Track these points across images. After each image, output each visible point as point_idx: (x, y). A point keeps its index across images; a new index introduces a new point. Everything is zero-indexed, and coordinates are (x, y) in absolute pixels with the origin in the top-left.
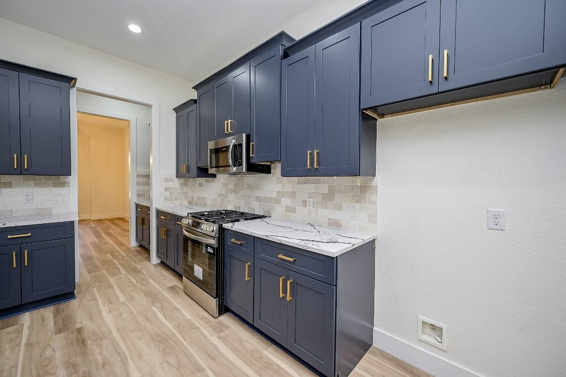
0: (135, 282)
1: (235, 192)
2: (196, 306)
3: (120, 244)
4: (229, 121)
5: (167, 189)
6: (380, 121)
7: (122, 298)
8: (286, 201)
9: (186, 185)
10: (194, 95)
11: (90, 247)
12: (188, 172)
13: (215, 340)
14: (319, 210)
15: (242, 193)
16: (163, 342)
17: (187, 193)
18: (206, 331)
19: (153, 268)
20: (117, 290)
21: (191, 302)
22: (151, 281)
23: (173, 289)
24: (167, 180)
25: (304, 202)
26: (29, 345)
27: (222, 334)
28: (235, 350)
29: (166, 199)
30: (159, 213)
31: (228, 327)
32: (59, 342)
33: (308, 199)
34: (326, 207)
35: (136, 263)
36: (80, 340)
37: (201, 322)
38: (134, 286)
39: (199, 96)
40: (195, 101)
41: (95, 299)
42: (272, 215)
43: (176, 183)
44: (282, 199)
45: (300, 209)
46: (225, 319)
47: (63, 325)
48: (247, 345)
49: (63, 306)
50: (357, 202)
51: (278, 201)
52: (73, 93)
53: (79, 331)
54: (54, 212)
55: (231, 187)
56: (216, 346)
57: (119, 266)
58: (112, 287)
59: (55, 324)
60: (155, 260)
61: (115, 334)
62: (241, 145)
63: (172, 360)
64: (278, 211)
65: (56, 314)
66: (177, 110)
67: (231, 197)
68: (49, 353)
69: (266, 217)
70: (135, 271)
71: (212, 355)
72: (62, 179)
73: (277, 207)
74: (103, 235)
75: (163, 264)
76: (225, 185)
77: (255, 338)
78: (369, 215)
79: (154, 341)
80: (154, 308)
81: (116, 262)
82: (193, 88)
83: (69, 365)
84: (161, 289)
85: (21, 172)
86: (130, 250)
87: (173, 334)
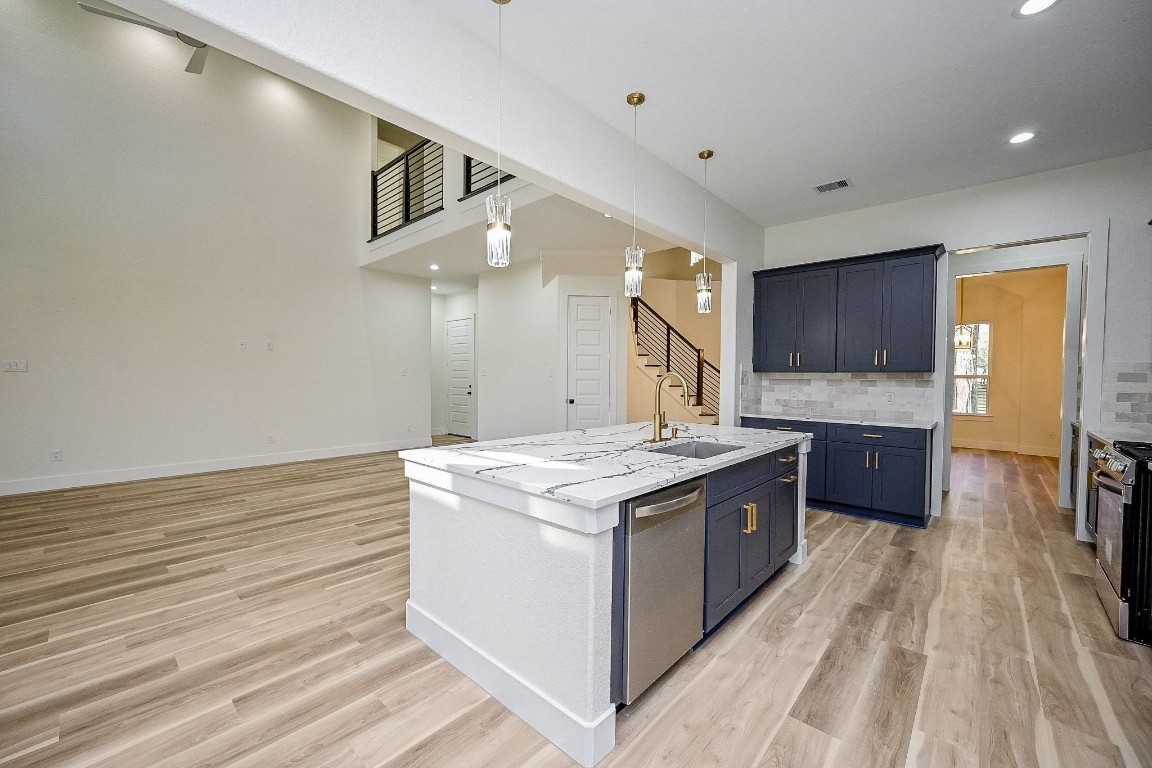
0: (1017, 545)
7: (980, 552)
16: (997, 606)
18: (1078, 636)
19: (1071, 543)
22: (1047, 556)
23: (1078, 578)
24: (1122, 377)
26: (866, 541)
27: (1108, 656)
28: (1107, 676)
29: (1120, 417)
30: (1091, 443)
32: (890, 550)
35: (1044, 527)
36: (909, 557)
37: (1083, 626)
38: (1011, 548)
46: (1140, 649)
47: (902, 542)
48: (1141, 689)
49: (913, 529)
52: (942, 262)
53: (912, 552)
54: (916, 418)
56: (1075, 653)
57: (1010, 522)
59: (894, 538)
61: (945, 572)
63: (990, 620)
65: (898, 532)
68: (877, 552)
70: (1031, 536)
72: (926, 375)
74: (1022, 478)
75: (1094, 545)
79: (986, 599)
80: (1017, 580)
81: (1010, 516)
83: (888, 568)
84: (1053, 569)
85: (881, 369)
86: (1051, 510)
87: (1019, 610)
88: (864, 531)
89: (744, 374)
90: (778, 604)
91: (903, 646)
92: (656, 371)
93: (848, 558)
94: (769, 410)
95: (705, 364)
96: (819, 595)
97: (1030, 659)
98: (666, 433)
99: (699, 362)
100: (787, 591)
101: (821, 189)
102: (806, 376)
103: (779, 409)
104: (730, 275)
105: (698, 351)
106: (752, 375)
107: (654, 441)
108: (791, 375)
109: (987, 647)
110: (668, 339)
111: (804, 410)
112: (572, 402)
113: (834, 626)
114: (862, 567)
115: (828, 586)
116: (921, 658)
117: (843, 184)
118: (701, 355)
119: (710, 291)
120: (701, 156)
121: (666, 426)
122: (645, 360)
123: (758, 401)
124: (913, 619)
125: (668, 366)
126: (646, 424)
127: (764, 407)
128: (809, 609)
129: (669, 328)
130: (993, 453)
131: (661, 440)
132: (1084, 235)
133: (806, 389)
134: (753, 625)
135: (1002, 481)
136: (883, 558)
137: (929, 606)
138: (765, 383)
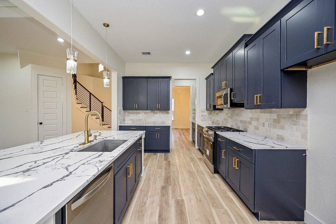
0: (188, 153)
1: (231, 118)
2: (206, 167)
3: (187, 139)
4: (224, 82)
5: (202, 116)
6: (309, 71)
7: (182, 157)
8: (254, 123)
9: (211, 114)
10: (212, 71)
11: (177, 138)
12: (210, 108)
13: (209, 180)
14: (272, 129)
15: (234, 118)
16: (191, 173)
17: (211, 118)
18: (207, 176)
19: (196, 150)
20: (181, 154)
21: (205, 165)
22: (193, 154)
23: (200, 159)
24: (202, 112)
25: (264, 123)
26: (158, 161)
27: (213, 180)
28: (215, 187)
29: (202, 120)
30: (198, 126)
31: (216, 179)
32: (164, 162)
33: (266, 122)
34: (276, 128)
35: (190, 147)
36: (169, 164)
37: (206, 173)
38: (187, 154)
39: (214, 72)
40: (212, 74)
41: (175, 155)
42: (248, 130)
43: (206, 113)
44: (253, 122)
45: (261, 128)
46: (216, 175)
47: (166, 159)
48: (222, 187)
49: (167, 154)
50: (294, 125)
51: (250, 123)
52: (171, 81)
53: (169, 162)
54: (166, 123)
55: (229, 115)
56: (208, 182)
57: (184, 147)
58: (180, 152)
59: (164, 158)
60: (197, 147)
61: (178, 166)
62: (228, 94)
63: (191, 179)
64: (251, 128)
65: (165, 155)
66: (206, 79)
67: (229, 120)
68: (162, 164)
69: (243, 131)
70: (189, 150)
71: (206, 184)
72: (168, 111)
73: (250, 126)
74: (182, 134)
75: (199, 149)
76: (227, 114)
77: (226, 187)
78: (302, 134)
79: (188, 172)
80: (191, 163)
81: (184, 145)
82: (211, 68)
83: (166, 169)
84: (195, 158)
85: (158, 110)
86: (189, 142)
87: (195, 172)
88: (157, 157)
89: (120, 111)
90: (139, 197)
91: (178, 199)
92: (85, 110)
93: (155, 169)
94: (128, 122)
95: (104, 107)
96: (151, 187)
97: (203, 188)
98: (91, 139)
99: (102, 106)
100: (141, 190)
101: (143, 53)
102: (139, 111)
103: (131, 122)
104: (115, 76)
105: (102, 103)
106: (122, 111)
107: (84, 144)
108: (135, 111)
109: (194, 189)
110: (90, 98)
111: (138, 122)
112: (41, 123)
113: (158, 199)
114: (159, 171)
115: (153, 182)
116: (183, 201)
117: (149, 53)
118: (103, 104)
119: (109, 79)
120: (104, 25)
121: (91, 135)
122: (80, 105)
123: (124, 120)
124: (177, 186)
125: (90, 108)
126: (80, 133)
127: (126, 122)
128: (149, 196)
129: (90, 94)
130: (175, 129)
131: (89, 142)
132: (195, 79)
133: (139, 115)
134: (132, 213)
135: (179, 136)
136: (164, 166)
137: (178, 179)
138: (126, 114)
